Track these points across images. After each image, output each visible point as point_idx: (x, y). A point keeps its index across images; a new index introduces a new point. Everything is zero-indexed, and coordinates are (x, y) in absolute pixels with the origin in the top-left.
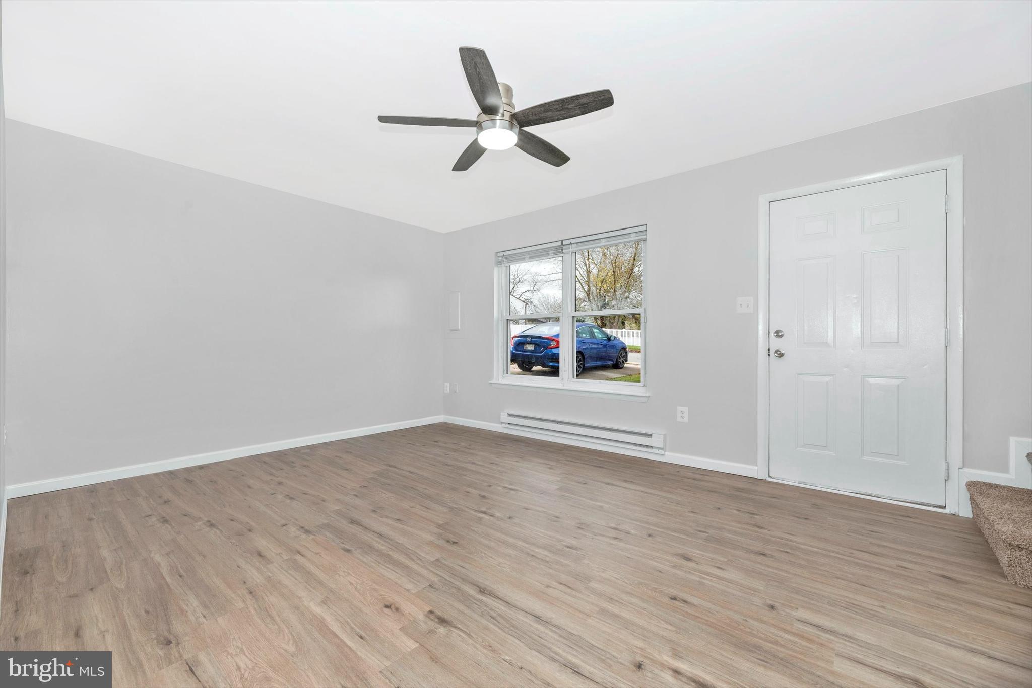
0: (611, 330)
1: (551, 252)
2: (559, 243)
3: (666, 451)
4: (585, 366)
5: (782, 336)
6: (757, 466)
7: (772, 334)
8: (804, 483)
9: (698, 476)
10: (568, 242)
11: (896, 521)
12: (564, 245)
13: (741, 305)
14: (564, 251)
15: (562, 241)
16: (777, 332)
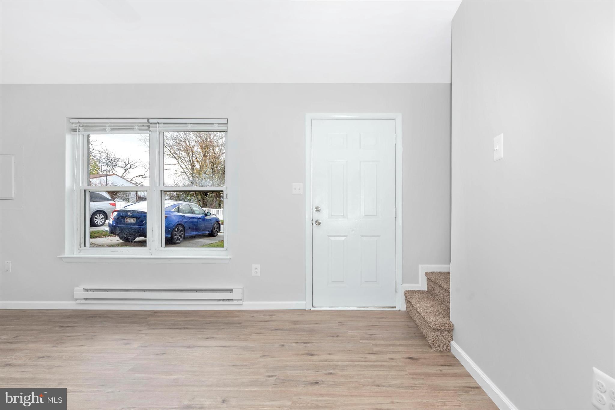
0: (210, 209)
1: (137, 127)
2: (145, 121)
3: (244, 301)
4: (186, 235)
5: (319, 211)
6: (305, 301)
7: (314, 209)
8: (332, 307)
9: (267, 318)
10: (155, 121)
11: (379, 323)
12: (150, 123)
13: (295, 188)
14: (150, 129)
15: (148, 120)
16: (317, 208)
